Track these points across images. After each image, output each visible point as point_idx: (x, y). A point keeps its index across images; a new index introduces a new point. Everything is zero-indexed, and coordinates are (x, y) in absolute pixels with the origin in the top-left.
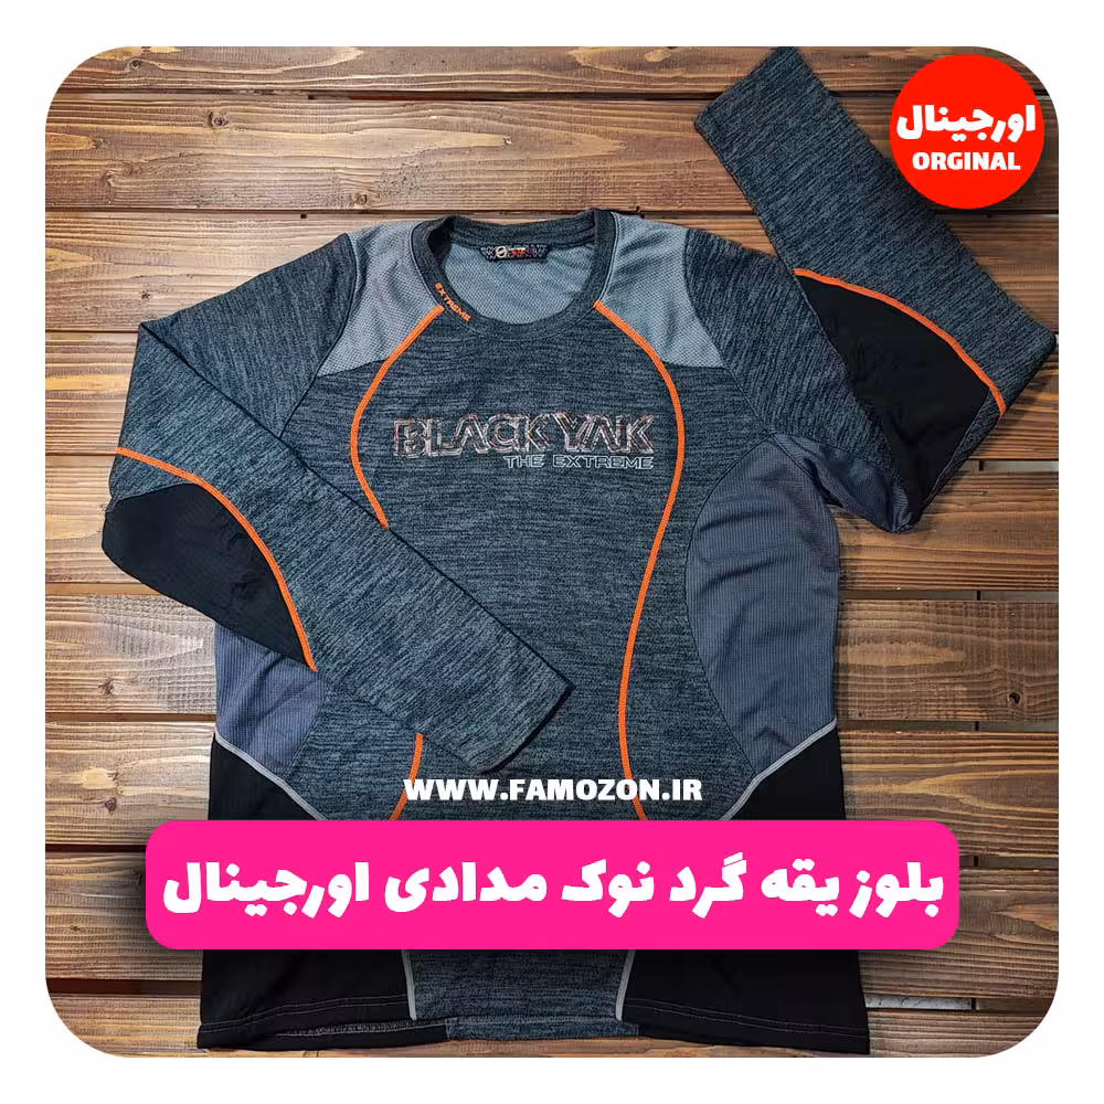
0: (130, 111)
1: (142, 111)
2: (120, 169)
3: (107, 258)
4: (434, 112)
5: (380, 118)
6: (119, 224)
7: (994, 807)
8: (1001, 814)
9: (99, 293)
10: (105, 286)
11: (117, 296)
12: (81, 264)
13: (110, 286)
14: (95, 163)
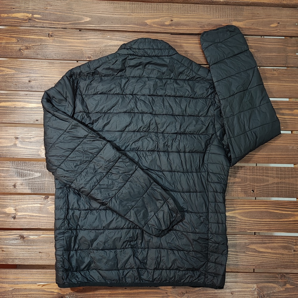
0: (27, 32)
1: (30, 32)
2: (24, 48)
3: (19, 71)
4: (109, 35)
5: (94, 36)
6: (23, 62)
7: (247, 219)
8: (248, 221)
9: (17, 80)
10: (19, 79)
11: (22, 81)
12: (12, 72)
13: (20, 79)
14: (17, 46)
